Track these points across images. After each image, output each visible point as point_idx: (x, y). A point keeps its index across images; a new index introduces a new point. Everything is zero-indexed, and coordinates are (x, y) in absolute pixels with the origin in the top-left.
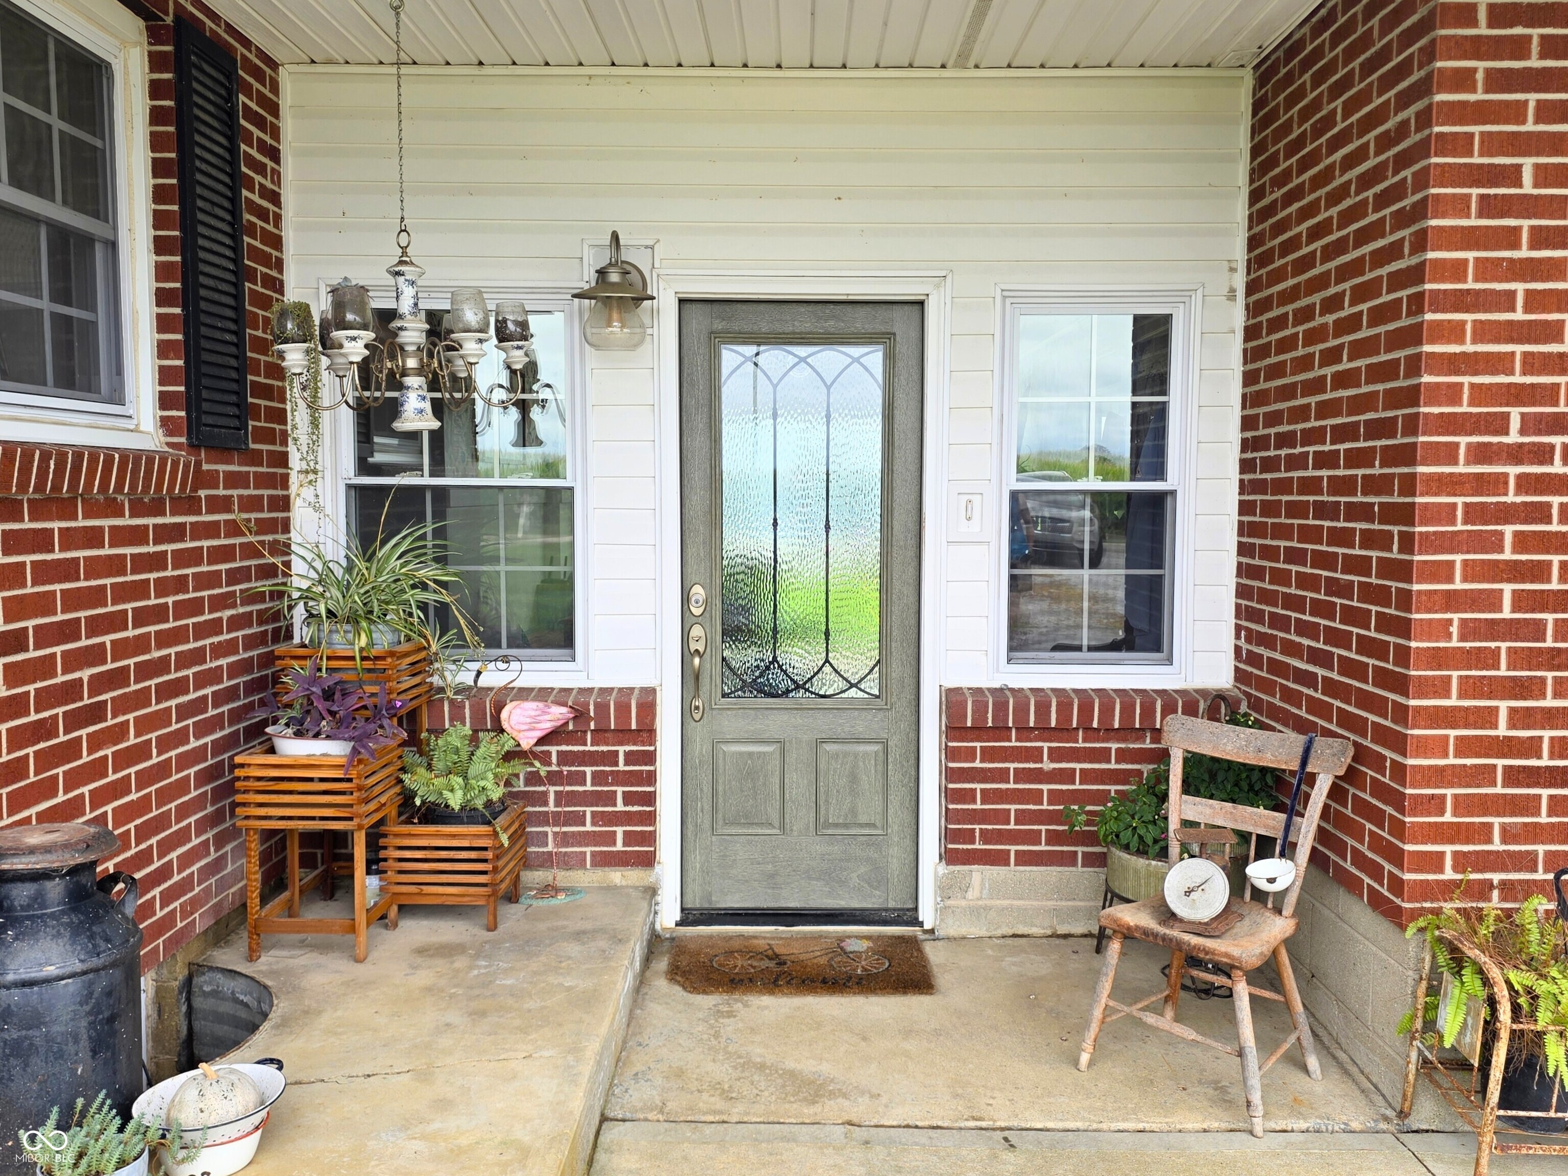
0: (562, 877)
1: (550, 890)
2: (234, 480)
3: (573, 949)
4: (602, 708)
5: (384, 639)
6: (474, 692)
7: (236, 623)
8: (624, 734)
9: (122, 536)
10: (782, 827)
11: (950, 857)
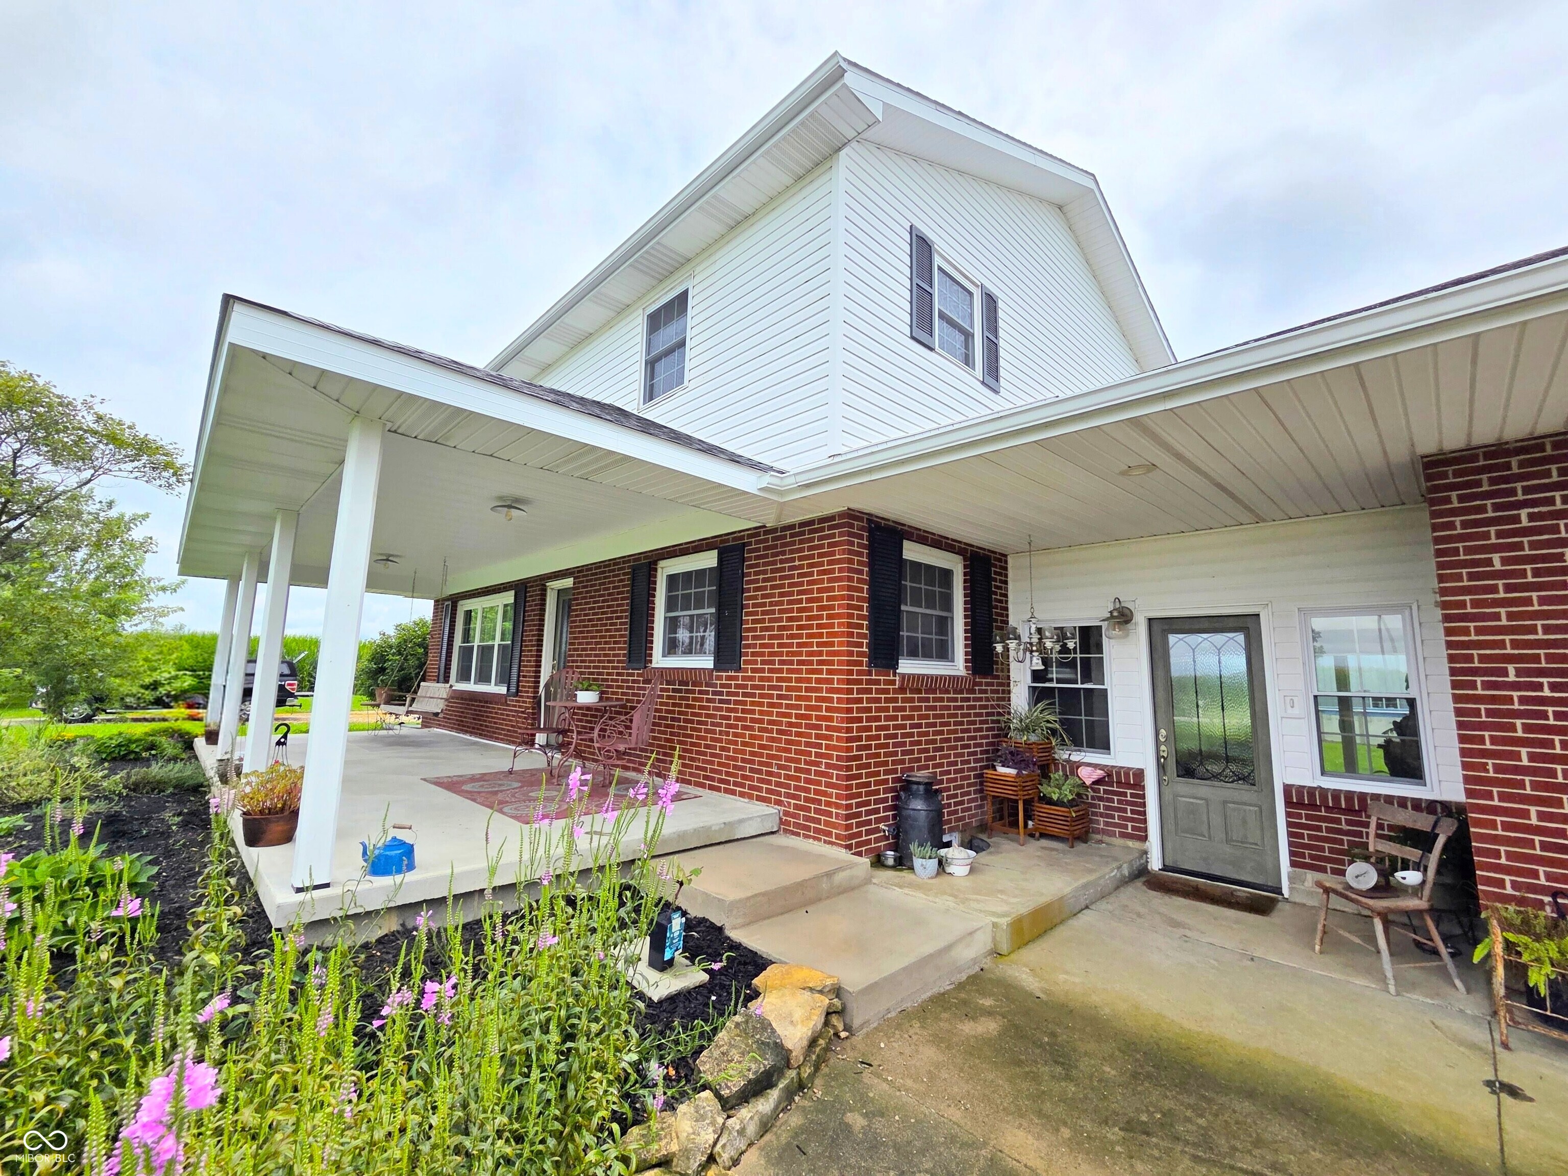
0: (1106, 838)
1: (1101, 842)
2: (987, 684)
3: (1097, 859)
4: (1119, 774)
5: (1033, 738)
6: (1068, 761)
7: (988, 729)
8: (1128, 785)
9: (950, 699)
10: (1210, 837)
11: (1293, 864)
